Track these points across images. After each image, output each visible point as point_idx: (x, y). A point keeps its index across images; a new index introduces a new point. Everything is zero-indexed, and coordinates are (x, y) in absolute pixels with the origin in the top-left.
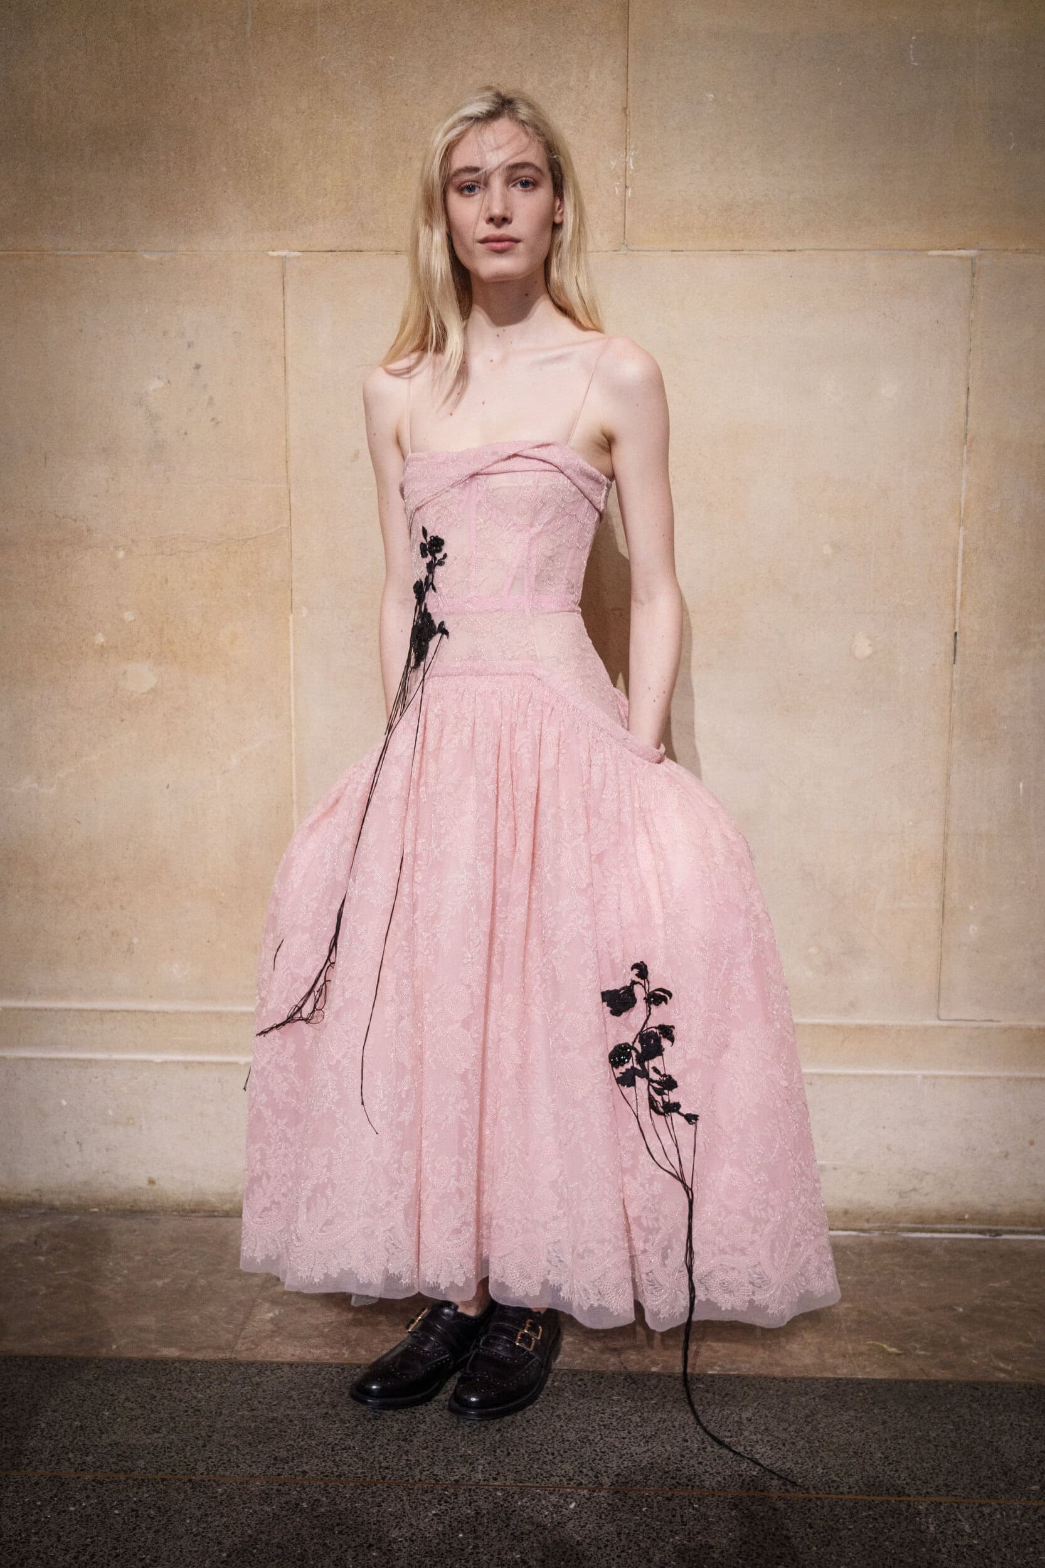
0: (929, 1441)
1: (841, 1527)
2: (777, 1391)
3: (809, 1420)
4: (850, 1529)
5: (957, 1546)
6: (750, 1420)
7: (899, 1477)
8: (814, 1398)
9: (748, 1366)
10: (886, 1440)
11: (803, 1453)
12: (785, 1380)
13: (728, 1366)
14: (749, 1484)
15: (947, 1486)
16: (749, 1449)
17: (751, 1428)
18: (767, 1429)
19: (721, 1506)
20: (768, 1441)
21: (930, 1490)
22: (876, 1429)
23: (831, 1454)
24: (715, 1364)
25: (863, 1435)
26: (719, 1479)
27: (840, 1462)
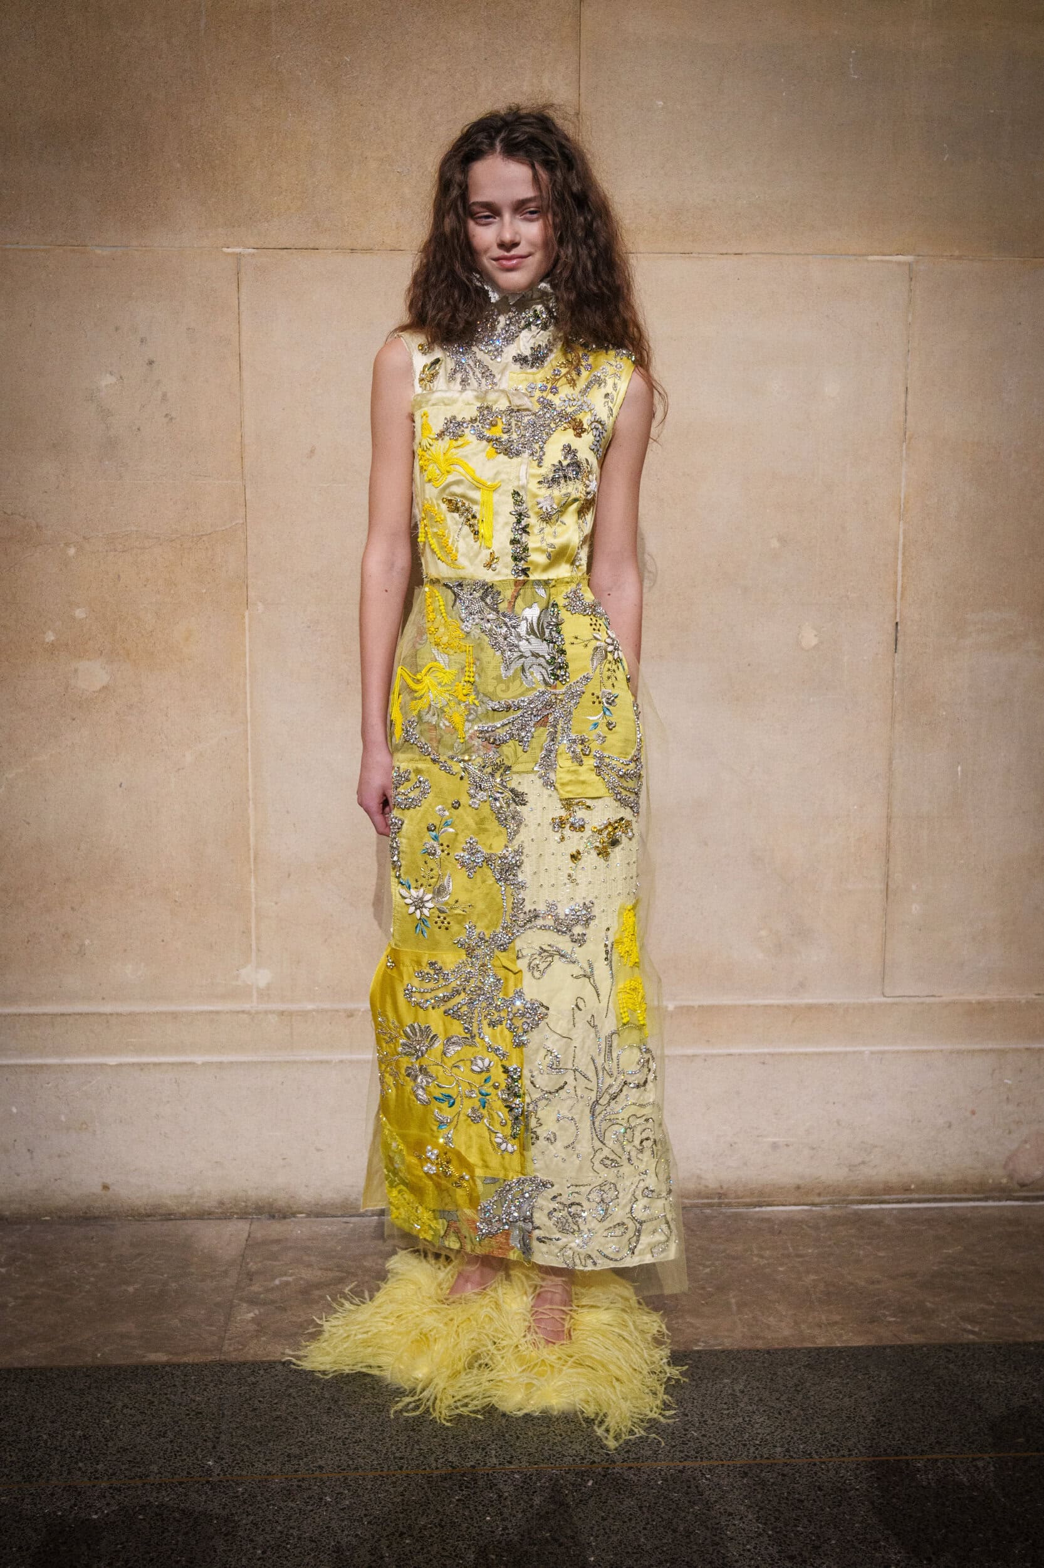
0: (915, 1403)
1: (848, 1488)
2: (763, 1362)
3: (799, 1388)
4: (857, 1490)
5: (959, 1499)
6: (742, 1392)
7: (894, 1439)
8: (800, 1368)
9: (730, 1339)
10: (875, 1403)
11: (799, 1420)
12: (768, 1352)
13: (712, 1342)
14: (754, 1453)
15: (940, 1443)
16: (747, 1419)
17: (746, 1399)
18: (761, 1400)
19: (732, 1476)
20: (764, 1411)
21: (925, 1449)
22: (863, 1394)
23: (826, 1419)
24: (698, 1340)
25: (853, 1401)
26: (725, 1450)
27: (835, 1427)
